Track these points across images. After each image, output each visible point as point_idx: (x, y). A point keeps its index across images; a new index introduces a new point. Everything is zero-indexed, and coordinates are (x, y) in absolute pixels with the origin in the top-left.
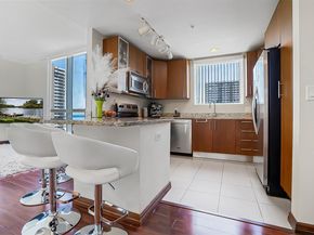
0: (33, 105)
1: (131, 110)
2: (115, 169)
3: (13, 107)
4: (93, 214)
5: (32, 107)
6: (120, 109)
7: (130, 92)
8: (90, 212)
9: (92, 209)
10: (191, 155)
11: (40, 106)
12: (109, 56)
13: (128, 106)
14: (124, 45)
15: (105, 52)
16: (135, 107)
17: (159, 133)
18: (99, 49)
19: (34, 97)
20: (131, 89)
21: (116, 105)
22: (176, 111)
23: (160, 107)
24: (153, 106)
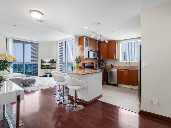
0: (53, 61)
1: (91, 65)
2: (80, 87)
3: (46, 62)
4: (74, 99)
5: (52, 62)
6: (86, 65)
7: (89, 58)
8: (73, 99)
9: (74, 98)
10: (117, 85)
11: (55, 62)
12: (81, 46)
13: (89, 64)
14: (87, 40)
15: (79, 44)
16: (93, 63)
17: (96, 76)
18: (77, 43)
19: (53, 58)
20: (90, 57)
21: (84, 63)
22: (112, 65)
23: (104, 63)
24: (101, 63)
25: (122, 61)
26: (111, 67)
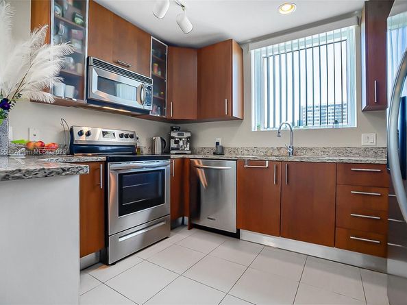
21: (71, 131)
22: (217, 144)
23: (187, 135)
24: (174, 134)
25: (259, 127)
26: (215, 154)
